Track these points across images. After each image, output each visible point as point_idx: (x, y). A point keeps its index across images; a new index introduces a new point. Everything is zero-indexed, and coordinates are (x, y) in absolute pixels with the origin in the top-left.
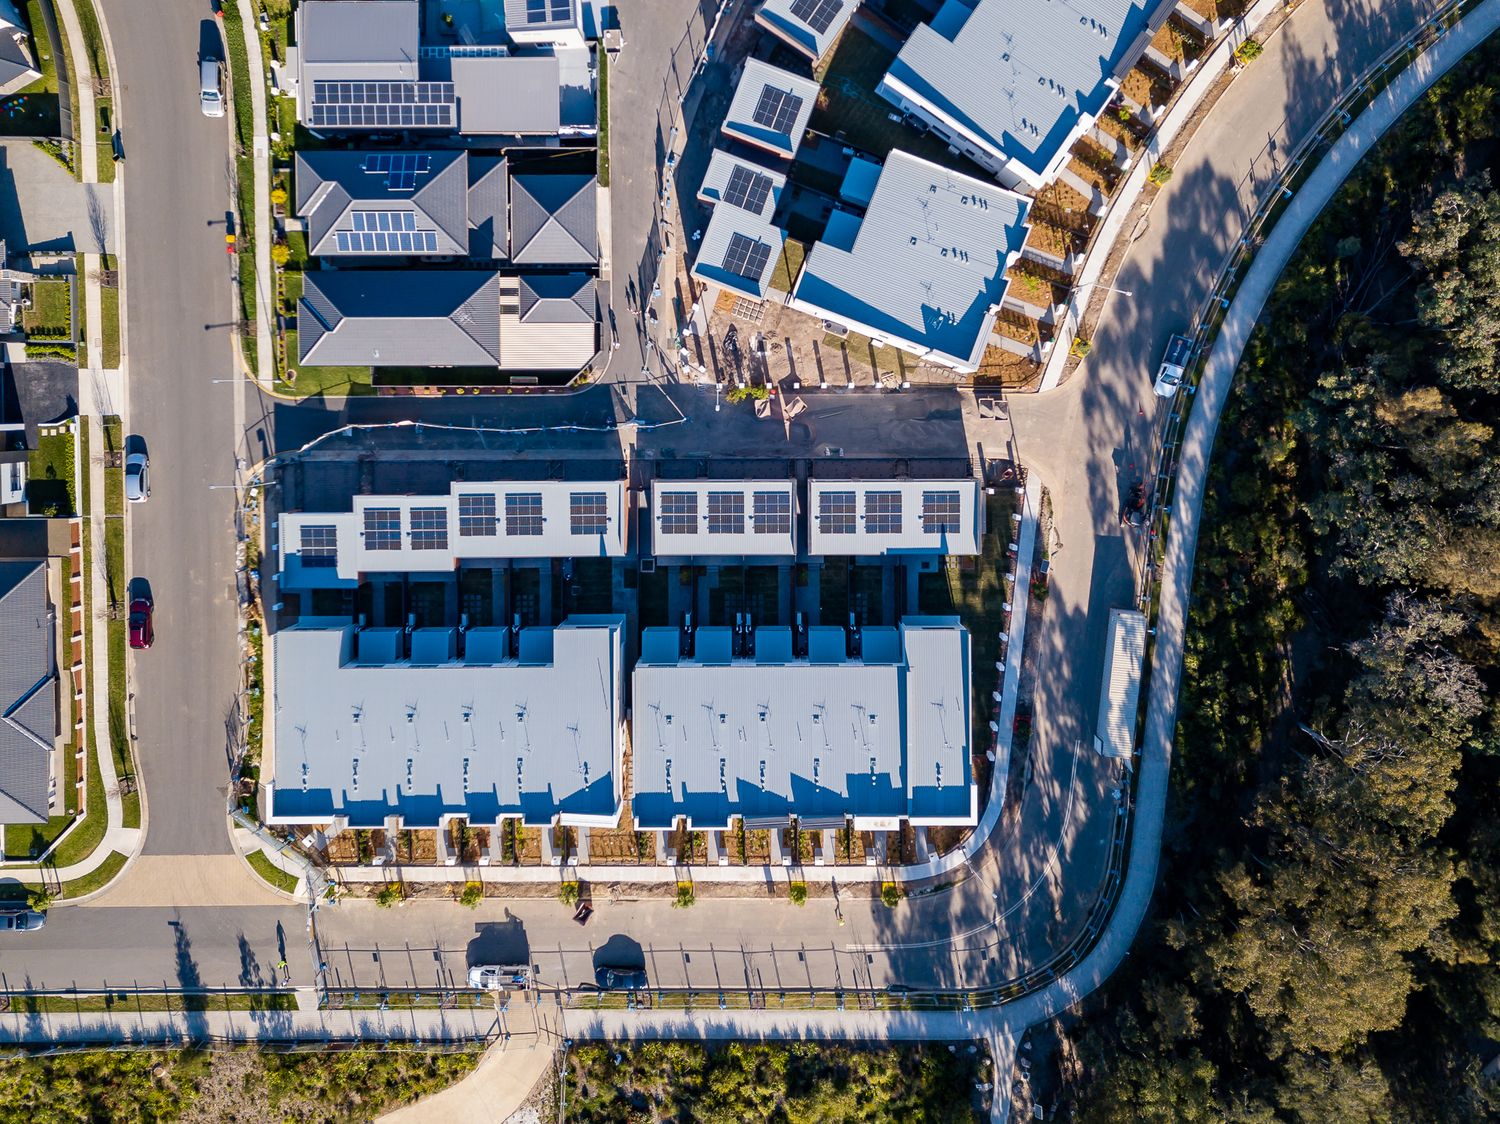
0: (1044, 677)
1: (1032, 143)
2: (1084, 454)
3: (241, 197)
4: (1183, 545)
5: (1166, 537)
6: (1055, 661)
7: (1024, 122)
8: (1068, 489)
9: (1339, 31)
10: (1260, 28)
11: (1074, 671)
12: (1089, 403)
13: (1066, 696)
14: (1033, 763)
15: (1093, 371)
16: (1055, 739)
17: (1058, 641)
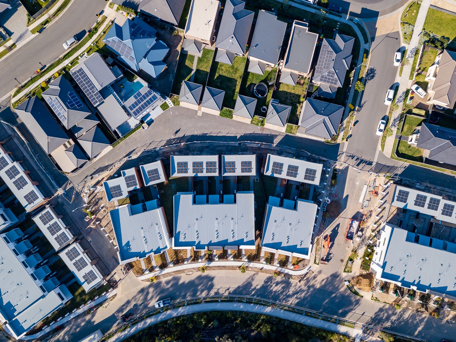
0: (73, 325)
1: (182, 239)
2: (130, 298)
3: (51, 66)
4: (125, 335)
5: (124, 330)
6: (78, 326)
7: (185, 234)
8: (120, 300)
9: (263, 286)
10: (251, 268)
11: (79, 331)
12: (142, 291)
13: (72, 334)
14: (51, 338)
15: (150, 286)
16: (61, 339)
17: (83, 324)
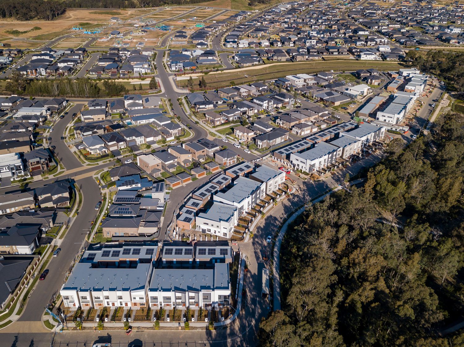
0: (248, 285)
2: (253, 250)
4: (276, 264)
5: (273, 263)
6: (250, 283)
7: (236, 200)
8: (251, 256)
11: (255, 284)
12: (253, 244)
13: (254, 289)
14: (247, 301)
15: (254, 240)
16: (252, 297)
17: (251, 280)
